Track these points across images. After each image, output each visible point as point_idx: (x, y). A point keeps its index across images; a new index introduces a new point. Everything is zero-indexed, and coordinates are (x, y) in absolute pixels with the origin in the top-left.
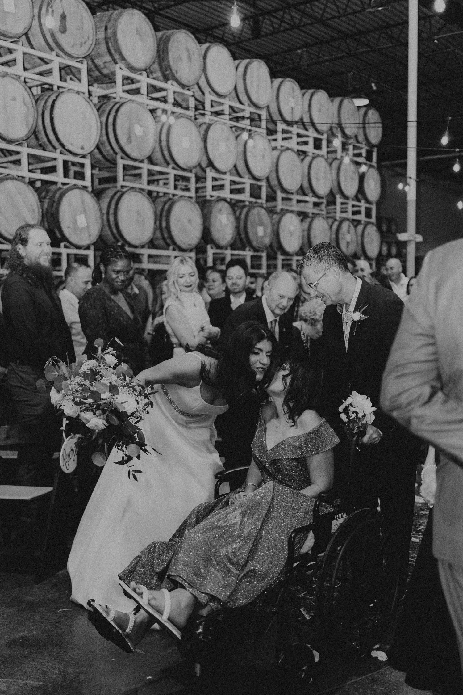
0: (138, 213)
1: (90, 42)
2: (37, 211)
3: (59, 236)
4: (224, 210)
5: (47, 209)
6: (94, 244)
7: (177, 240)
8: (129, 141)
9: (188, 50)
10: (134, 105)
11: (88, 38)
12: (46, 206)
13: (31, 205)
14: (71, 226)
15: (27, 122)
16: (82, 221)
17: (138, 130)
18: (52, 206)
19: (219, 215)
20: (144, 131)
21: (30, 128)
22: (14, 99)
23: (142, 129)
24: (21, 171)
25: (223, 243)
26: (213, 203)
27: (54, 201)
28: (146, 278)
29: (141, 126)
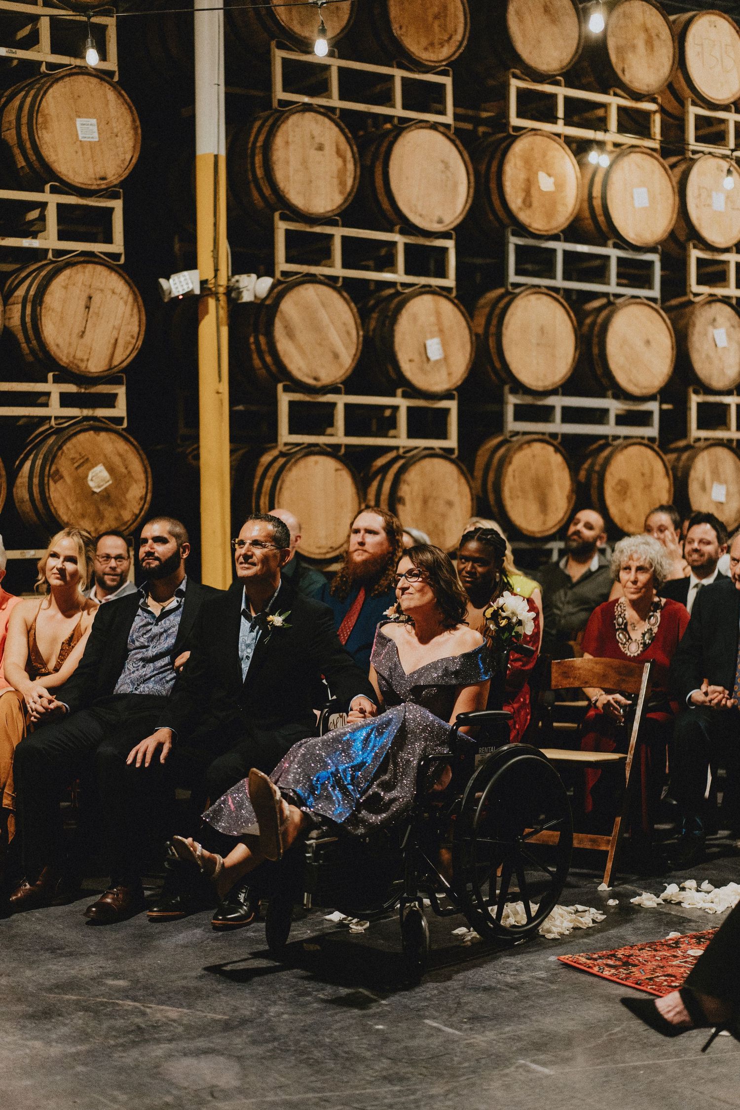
0: (542, 330)
1: (459, 37)
2: (354, 332)
3: (393, 375)
4: (720, 320)
5: (374, 330)
6: (458, 389)
7: (622, 379)
8: (527, 203)
9: (646, 30)
10: (538, 139)
11: (456, 31)
12: (373, 324)
13: (345, 324)
14: (416, 357)
15: (342, 183)
16: (434, 349)
17: (545, 183)
18: (383, 324)
19: (710, 328)
20: (556, 184)
21: (346, 195)
22: (320, 148)
23: (552, 180)
24: (330, 267)
25: (718, 383)
26: (697, 306)
27: (387, 317)
28: (557, 450)
29: (550, 175)
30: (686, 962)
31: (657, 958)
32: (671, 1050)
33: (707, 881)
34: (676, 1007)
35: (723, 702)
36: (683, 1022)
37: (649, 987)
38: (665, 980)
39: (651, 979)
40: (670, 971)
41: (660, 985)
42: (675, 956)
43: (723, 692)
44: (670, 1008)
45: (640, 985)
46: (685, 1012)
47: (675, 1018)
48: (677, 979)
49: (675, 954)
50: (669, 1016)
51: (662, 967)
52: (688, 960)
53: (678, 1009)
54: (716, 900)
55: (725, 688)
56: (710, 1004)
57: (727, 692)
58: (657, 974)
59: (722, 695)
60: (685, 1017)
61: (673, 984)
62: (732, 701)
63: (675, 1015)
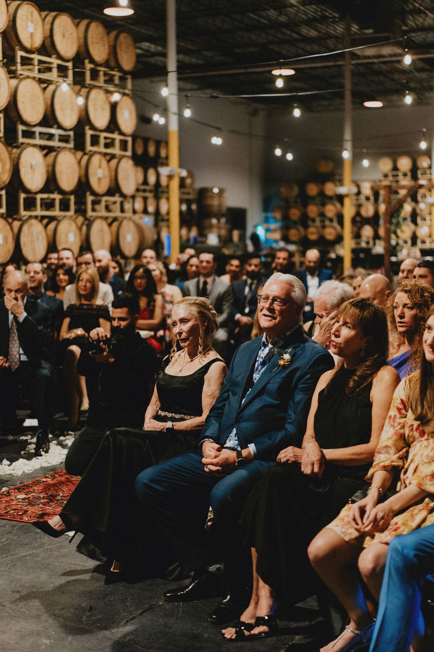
30: (19, 502)
31: (3, 502)
32: (36, 545)
33: (5, 459)
34: (59, 523)
35: (4, 364)
36: (63, 530)
37: (8, 517)
38: (14, 512)
39: (7, 513)
40: (14, 507)
41: (13, 515)
42: (12, 500)
43: (3, 359)
44: (56, 524)
45: (3, 516)
46: (63, 525)
47: (59, 528)
48: (19, 511)
49: (11, 498)
50: (56, 528)
51: (9, 506)
52: (19, 500)
53: (60, 524)
54: (16, 469)
55: (4, 357)
56: (75, 519)
57: (5, 359)
58: (8, 510)
59: (2, 361)
60: (63, 527)
61: (20, 514)
62: (8, 363)
63: (59, 527)
